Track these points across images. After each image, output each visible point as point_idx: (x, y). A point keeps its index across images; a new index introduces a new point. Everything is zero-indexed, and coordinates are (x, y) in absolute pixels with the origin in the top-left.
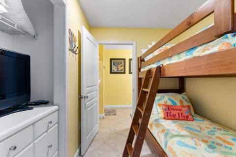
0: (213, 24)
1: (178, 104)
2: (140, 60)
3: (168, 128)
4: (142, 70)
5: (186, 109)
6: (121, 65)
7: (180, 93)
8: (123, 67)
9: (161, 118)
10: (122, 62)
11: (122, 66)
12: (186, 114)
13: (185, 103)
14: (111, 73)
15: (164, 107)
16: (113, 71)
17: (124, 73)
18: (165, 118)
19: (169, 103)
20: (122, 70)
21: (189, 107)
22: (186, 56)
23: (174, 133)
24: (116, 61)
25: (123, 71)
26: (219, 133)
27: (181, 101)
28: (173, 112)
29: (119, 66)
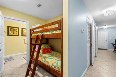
0: (57, 26)
1: (47, 48)
2: (31, 30)
3: (45, 56)
4: (33, 35)
5: (49, 49)
6: (16, 31)
7: (47, 44)
9: (42, 54)
10: (17, 29)
12: (49, 51)
13: (49, 47)
14: (8, 35)
15: (42, 49)
16: (9, 34)
17: (18, 35)
18: (43, 54)
19: (44, 48)
21: (50, 48)
22: (52, 32)
23: (47, 57)
24: (12, 28)
26: (58, 54)
27: (48, 47)
28: (46, 51)
29: (14, 32)
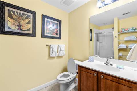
6: (27, 21)
8: (30, 26)
10: (29, 16)
11: (29, 23)
17: (34, 35)
20: (29, 30)
24: (16, 10)
25: (31, 32)
29: (23, 22)
